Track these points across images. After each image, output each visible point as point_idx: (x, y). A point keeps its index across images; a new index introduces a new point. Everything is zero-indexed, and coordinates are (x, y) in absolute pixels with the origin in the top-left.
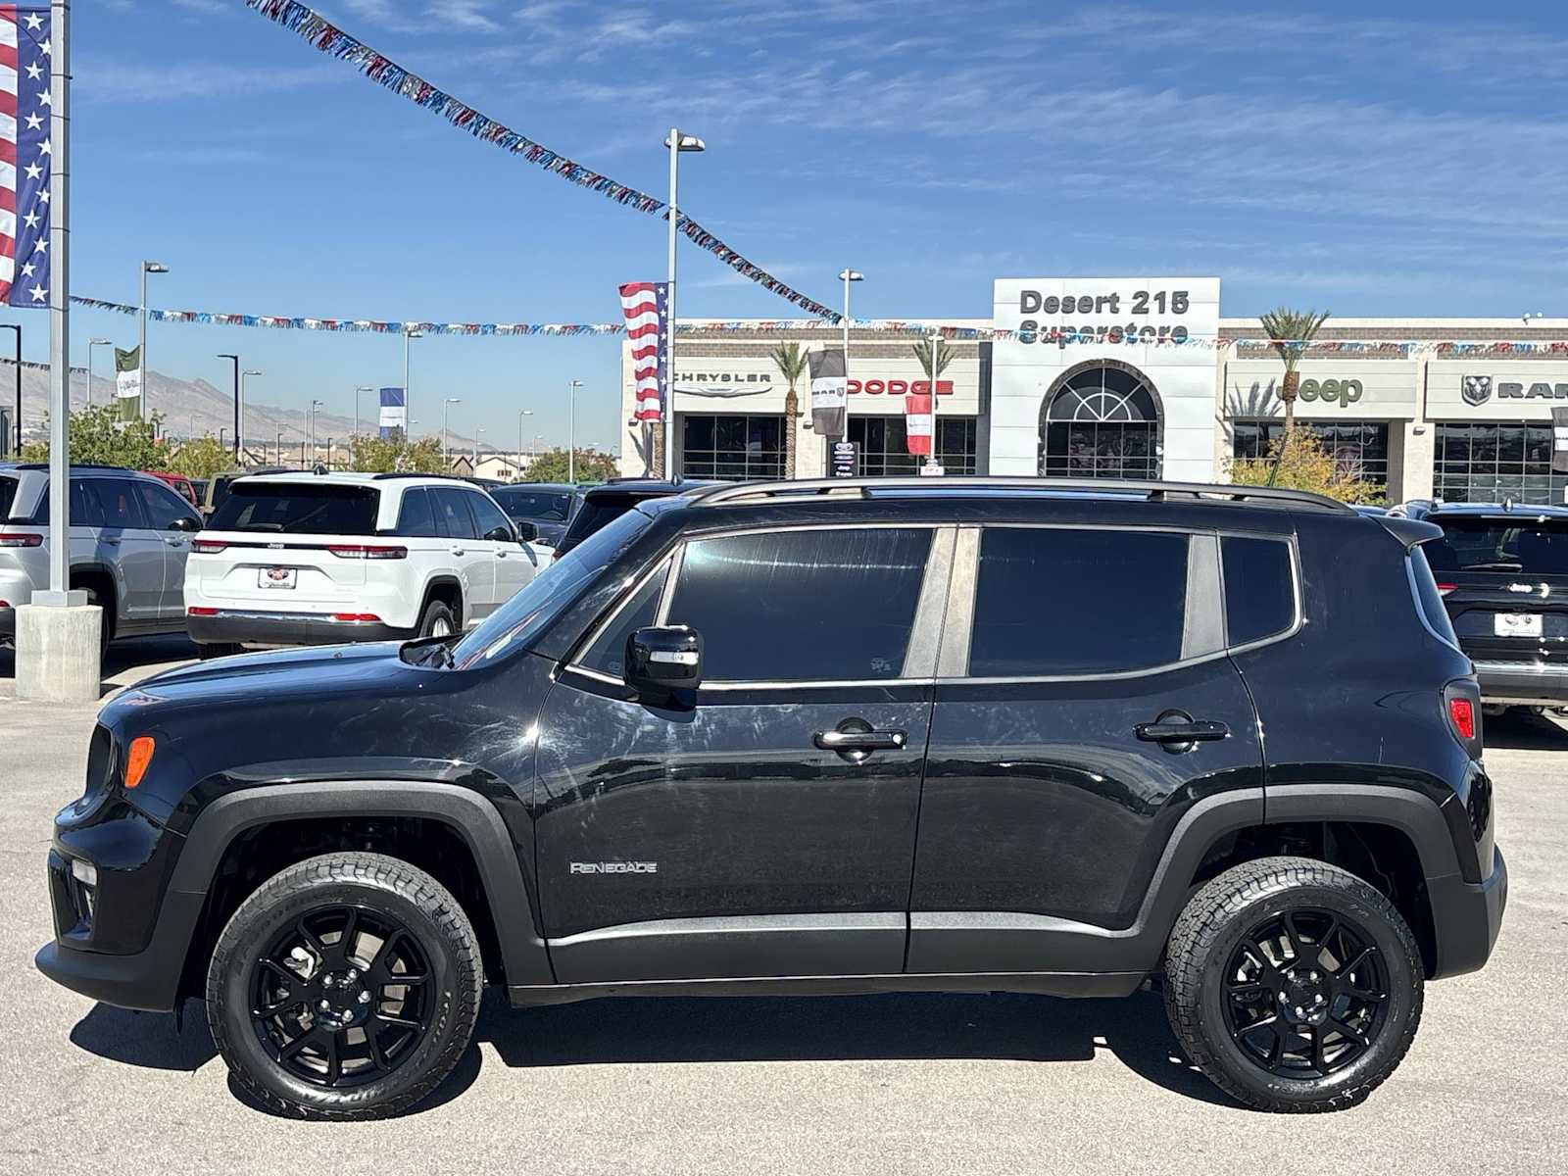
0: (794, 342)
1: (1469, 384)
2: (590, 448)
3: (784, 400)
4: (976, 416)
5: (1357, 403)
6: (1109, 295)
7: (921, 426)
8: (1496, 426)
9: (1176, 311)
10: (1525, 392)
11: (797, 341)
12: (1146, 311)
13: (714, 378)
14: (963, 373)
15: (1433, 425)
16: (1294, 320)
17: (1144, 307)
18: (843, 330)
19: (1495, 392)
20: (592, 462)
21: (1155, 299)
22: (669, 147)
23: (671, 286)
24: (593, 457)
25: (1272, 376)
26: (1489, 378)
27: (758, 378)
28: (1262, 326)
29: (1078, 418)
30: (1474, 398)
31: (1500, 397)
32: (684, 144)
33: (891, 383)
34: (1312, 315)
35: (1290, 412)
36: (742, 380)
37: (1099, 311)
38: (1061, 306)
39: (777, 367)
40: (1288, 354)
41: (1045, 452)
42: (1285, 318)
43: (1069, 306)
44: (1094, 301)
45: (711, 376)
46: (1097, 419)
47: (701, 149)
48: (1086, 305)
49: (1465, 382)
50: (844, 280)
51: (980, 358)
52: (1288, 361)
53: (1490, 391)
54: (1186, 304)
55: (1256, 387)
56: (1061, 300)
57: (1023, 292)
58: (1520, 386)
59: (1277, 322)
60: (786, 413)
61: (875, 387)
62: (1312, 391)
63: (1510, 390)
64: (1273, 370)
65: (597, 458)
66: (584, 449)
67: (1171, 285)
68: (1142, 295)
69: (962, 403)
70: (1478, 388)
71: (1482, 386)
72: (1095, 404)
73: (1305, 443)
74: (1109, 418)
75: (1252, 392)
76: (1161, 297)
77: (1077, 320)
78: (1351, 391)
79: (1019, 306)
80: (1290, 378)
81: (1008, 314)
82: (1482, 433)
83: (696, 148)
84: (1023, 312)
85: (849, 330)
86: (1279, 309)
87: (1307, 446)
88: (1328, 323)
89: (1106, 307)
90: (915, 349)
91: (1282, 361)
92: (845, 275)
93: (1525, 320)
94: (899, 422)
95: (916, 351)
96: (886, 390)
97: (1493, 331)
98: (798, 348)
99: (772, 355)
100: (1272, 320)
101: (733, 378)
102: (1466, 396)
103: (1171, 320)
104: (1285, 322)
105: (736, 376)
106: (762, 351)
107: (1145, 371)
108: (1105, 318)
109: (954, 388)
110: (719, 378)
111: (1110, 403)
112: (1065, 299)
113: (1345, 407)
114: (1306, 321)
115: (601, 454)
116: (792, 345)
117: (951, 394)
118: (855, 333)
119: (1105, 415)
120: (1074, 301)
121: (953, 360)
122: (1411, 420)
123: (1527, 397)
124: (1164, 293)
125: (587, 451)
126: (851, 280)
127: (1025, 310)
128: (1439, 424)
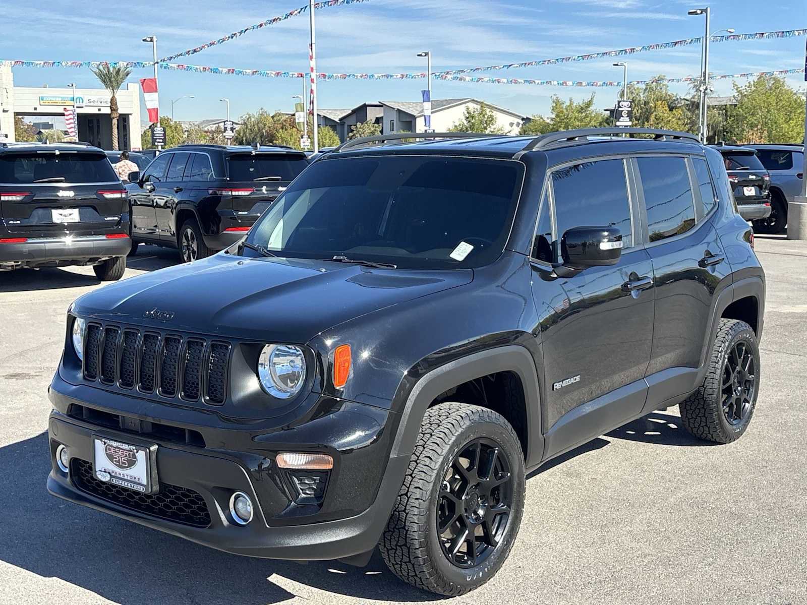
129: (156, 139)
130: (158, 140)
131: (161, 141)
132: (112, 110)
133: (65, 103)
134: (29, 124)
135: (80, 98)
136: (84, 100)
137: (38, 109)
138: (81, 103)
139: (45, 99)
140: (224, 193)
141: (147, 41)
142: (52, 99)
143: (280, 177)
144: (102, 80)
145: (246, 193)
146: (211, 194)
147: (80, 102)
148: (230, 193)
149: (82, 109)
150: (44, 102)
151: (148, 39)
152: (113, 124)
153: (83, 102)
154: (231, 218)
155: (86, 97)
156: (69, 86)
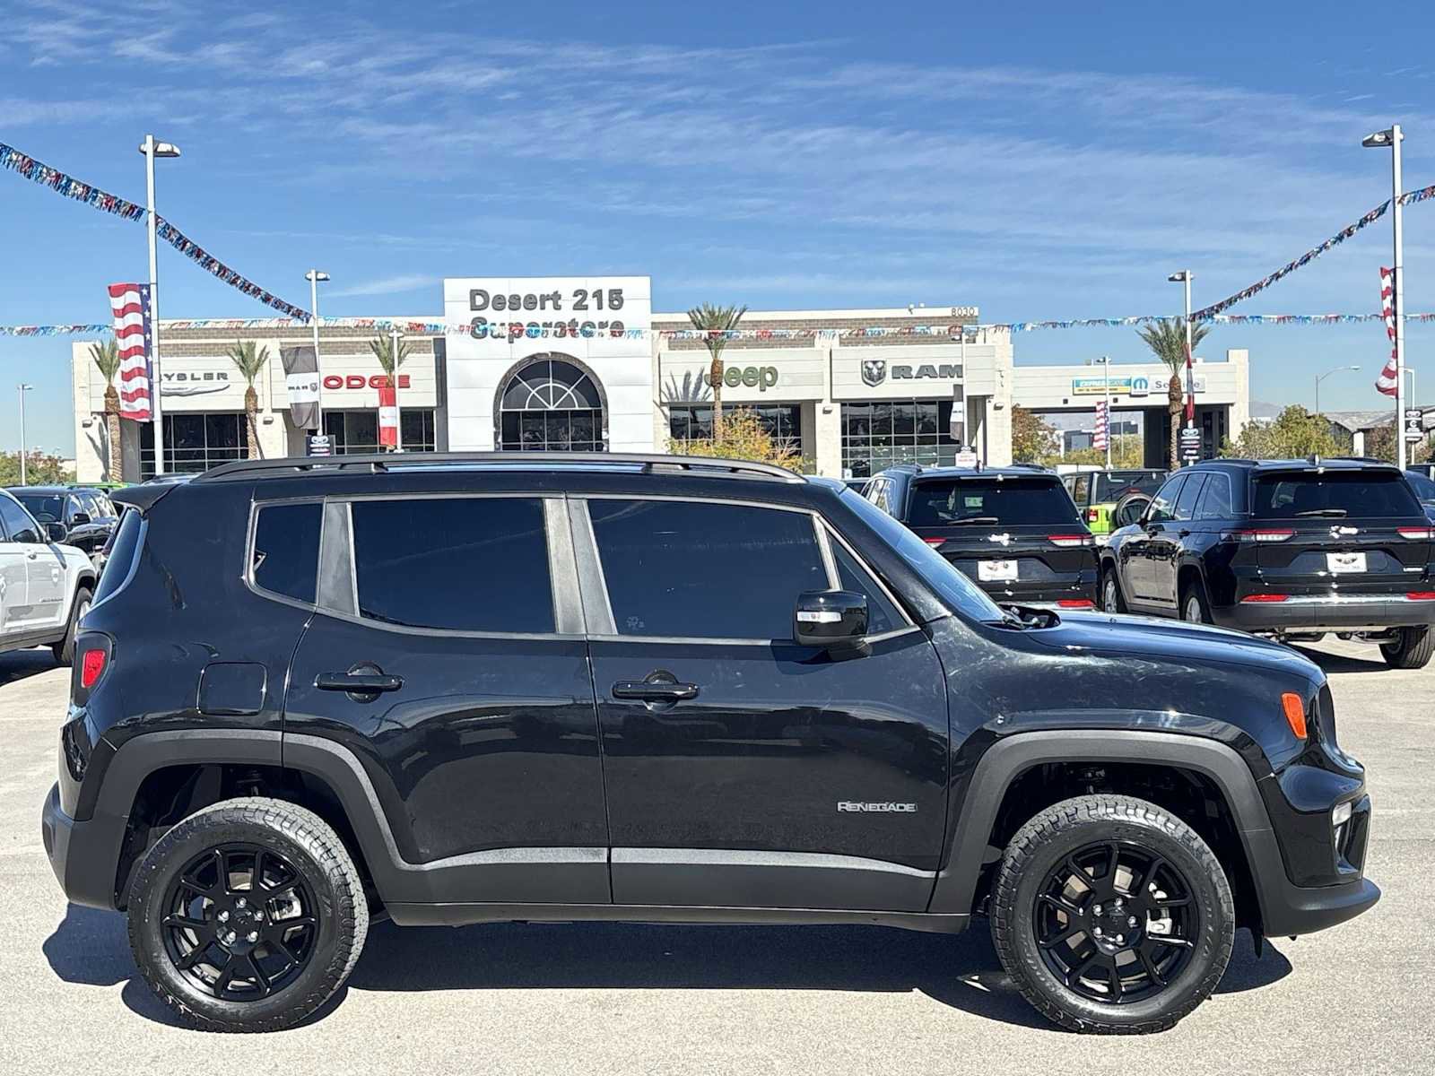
0: (250, 340)
1: (867, 367)
2: (37, 451)
3: (244, 397)
4: (432, 408)
5: (774, 387)
6: (551, 293)
7: (389, 418)
8: (890, 404)
9: (612, 307)
10: (914, 373)
11: (254, 340)
12: (586, 308)
13: (169, 377)
14: (419, 367)
15: (839, 405)
16: (717, 314)
17: (584, 304)
18: (312, 328)
19: (889, 374)
20: (41, 465)
21: (594, 297)
22: (145, 153)
23: (153, 288)
24: (40, 460)
25: (700, 366)
26: (884, 362)
27: (215, 376)
28: (689, 319)
29: (529, 407)
30: (873, 380)
31: (894, 378)
32: (159, 150)
33: (350, 379)
34: (732, 309)
35: (718, 397)
36: (199, 379)
37: (543, 308)
38: (508, 304)
39: (235, 365)
40: (713, 343)
41: (500, 440)
42: (709, 312)
43: (515, 302)
44: (538, 299)
45: (166, 375)
46: (546, 407)
47: (176, 155)
48: (531, 302)
49: (864, 366)
50: (310, 280)
51: (435, 353)
52: (713, 351)
53: (885, 374)
54: (621, 301)
55: (688, 375)
56: (507, 298)
57: (472, 291)
58: (910, 368)
59: (702, 316)
60: (246, 410)
61: (333, 383)
62: (736, 377)
63: (902, 372)
64: (700, 360)
65: (45, 461)
66: (31, 452)
67: (607, 284)
68: (581, 293)
69: (420, 395)
70: (875, 371)
71: (878, 369)
72: (544, 393)
73: (746, 424)
74: (557, 407)
75: (685, 379)
76: (598, 294)
77: (523, 316)
78: (769, 377)
79: (469, 304)
80: (716, 365)
81: (458, 312)
82: (880, 412)
83: (171, 154)
84: (472, 310)
85: (319, 328)
86: (703, 305)
87: (749, 426)
88: (746, 317)
89: (549, 304)
90: (371, 344)
91: (708, 351)
92: (312, 275)
93: (910, 310)
94: (371, 416)
95: (373, 347)
96: (345, 385)
97: (884, 321)
98: (254, 347)
99: (229, 354)
100: (698, 314)
101: (189, 377)
102: (866, 380)
103: (609, 315)
104: (709, 316)
105: (193, 375)
106: (216, 350)
107: (588, 363)
108: (548, 314)
109: (411, 382)
110: (175, 378)
111: (558, 393)
112: (511, 297)
113: (764, 390)
114: (727, 315)
115: (50, 457)
116: (249, 344)
117: (409, 387)
118: (324, 331)
119: (554, 404)
120: (519, 299)
121: (409, 355)
122: (820, 401)
123: (916, 378)
124: (601, 291)
125: (35, 454)
126: (317, 280)
127: (474, 308)
128: (844, 403)
129: (1186, 449)
130: (1188, 452)
131: (1194, 452)
132: (1171, 400)
133: (1115, 389)
134: (1051, 427)
135: (1141, 380)
136: (1149, 382)
137: (1069, 401)
138: (1143, 389)
139: (1081, 384)
140: (1244, 538)
141: (1176, 280)
142: (1094, 383)
143: (1345, 512)
144: (1157, 349)
145: (1281, 538)
146: (1224, 540)
147: (1141, 387)
148: (1253, 538)
149: (1144, 398)
150: (1080, 390)
151: (1177, 277)
152: (1173, 424)
153: (1146, 387)
154: (1252, 580)
155: (1152, 377)
156: (1098, 361)
